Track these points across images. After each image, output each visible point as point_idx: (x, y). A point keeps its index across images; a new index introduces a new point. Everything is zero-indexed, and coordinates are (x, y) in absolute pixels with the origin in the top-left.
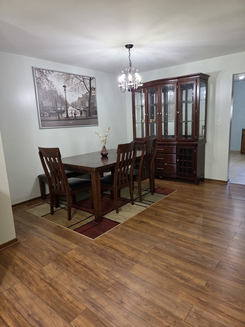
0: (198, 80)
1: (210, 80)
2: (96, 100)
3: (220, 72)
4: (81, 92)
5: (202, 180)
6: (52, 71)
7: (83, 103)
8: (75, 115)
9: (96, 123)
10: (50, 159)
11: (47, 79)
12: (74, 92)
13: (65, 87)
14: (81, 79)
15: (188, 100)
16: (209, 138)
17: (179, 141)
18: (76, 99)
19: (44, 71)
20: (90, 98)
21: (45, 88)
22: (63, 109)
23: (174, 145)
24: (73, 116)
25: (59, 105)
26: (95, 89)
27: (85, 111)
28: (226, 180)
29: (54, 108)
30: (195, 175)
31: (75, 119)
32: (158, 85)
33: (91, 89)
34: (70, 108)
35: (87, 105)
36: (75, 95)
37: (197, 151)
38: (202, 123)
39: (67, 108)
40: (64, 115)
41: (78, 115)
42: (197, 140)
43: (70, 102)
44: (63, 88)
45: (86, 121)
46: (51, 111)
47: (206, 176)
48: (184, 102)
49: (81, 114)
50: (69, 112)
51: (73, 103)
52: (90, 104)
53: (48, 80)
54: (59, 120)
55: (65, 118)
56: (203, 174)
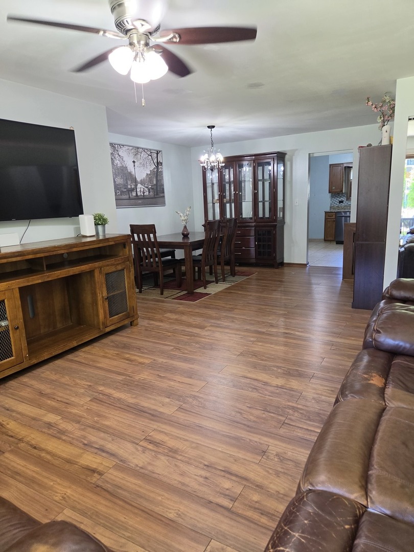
0: (275, 158)
1: (287, 157)
2: (162, 177)
3: (297, 150)
4: (149, 167)
5: (282, 264)
6: (123, 146)
7: (151, 181)
8: (144, 193)
9: (163, 204)
10: (144, 237)
11: (118, 154)
12: (142, 168)
13: (134, 162)
14: (149, 153)
15: (265, 178)
16: (287, 219)
17: (257, 222)
18: (144, 176)
19: (116, 146)
20: (157, 174)
21: (117, 164)
22: (133, 187)
23: (252, 226)
24: (142, 194)
25: (129, 182)
26: (161, 163)
27: (153, 189)
28: (306, 263)
29: (124, 185)
30: (275, 258)
31: (144, 197)
32: (233, 161)
33: (159, 164)
34: (139, 186)
35: (155, 183)
36: (143, 171)
37: (276, 232)
38: (280, 204)
39: (136, 185)
40: (134, 194)
41: (147, 193)
42: (275, 220)
43: (139, 179)
44: (133, 163)
45: (154, 200)
46: (122, 189)
47: (286, 260)
48: (260, 180)
49: (149, 192)
50: (138, 190)
51: (141, 180)
52: (157, 181)
53: (120, 156)
54: (130, 199)
55: (135, 196)
56: (283, 258)
